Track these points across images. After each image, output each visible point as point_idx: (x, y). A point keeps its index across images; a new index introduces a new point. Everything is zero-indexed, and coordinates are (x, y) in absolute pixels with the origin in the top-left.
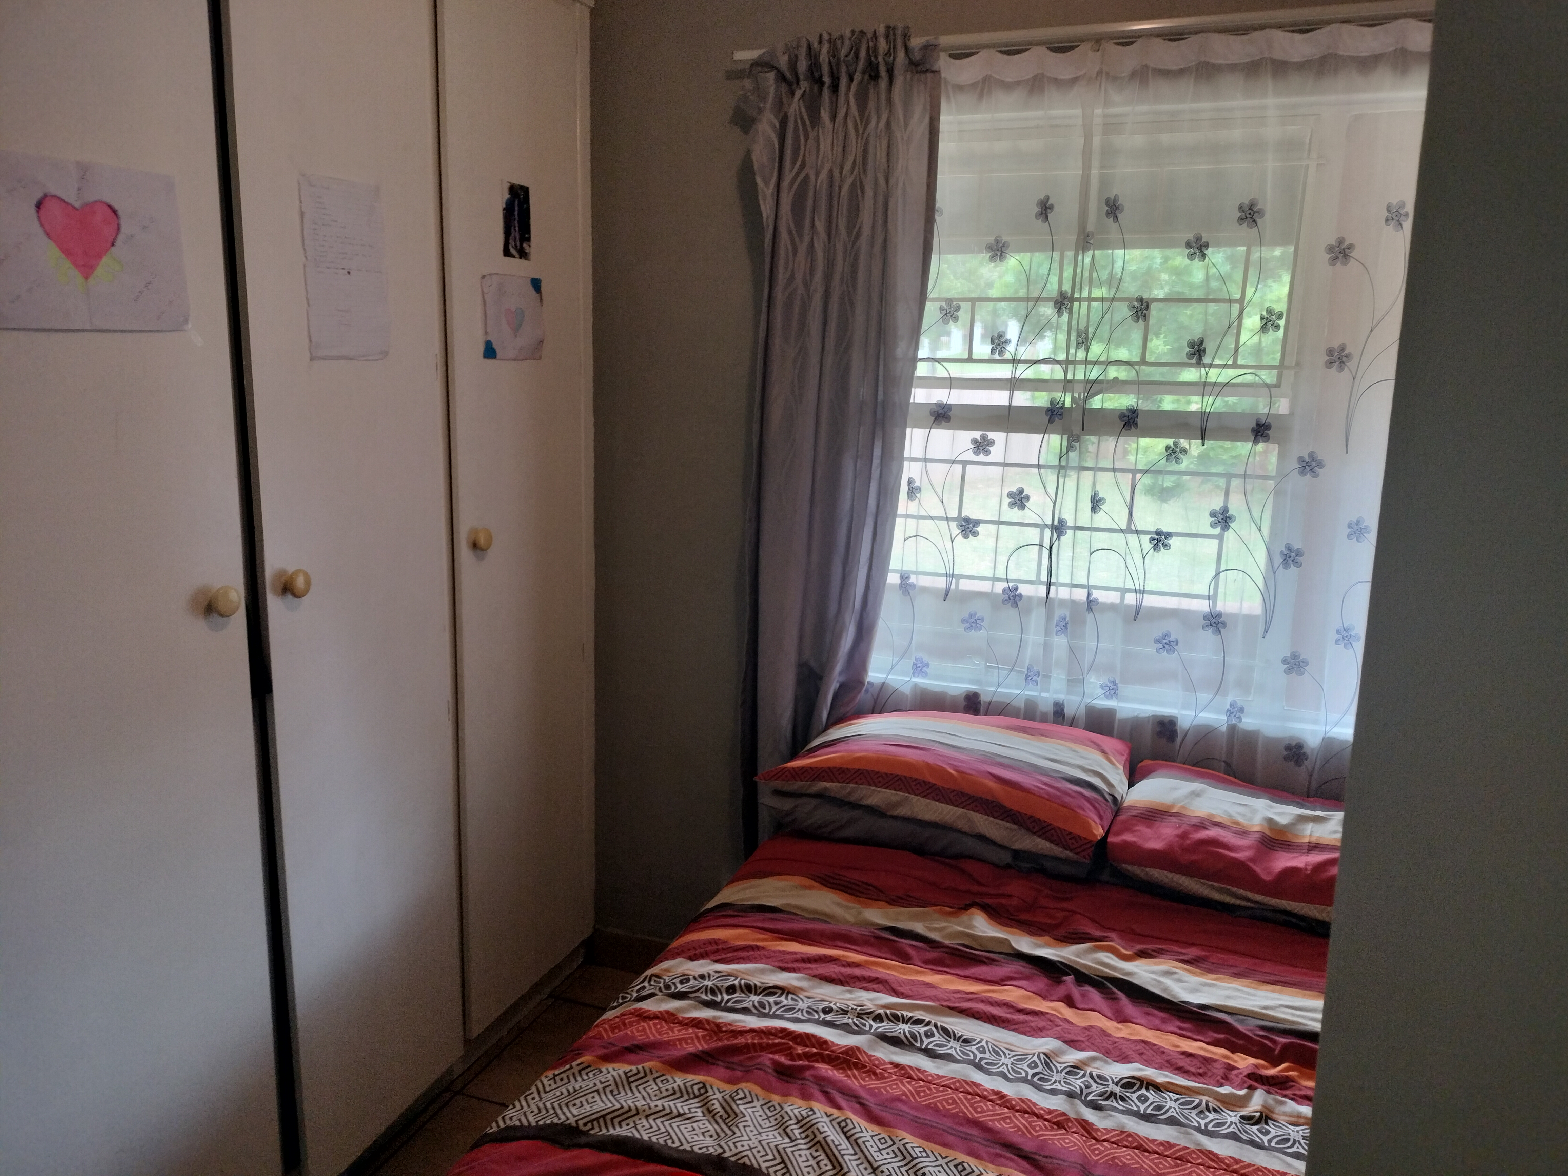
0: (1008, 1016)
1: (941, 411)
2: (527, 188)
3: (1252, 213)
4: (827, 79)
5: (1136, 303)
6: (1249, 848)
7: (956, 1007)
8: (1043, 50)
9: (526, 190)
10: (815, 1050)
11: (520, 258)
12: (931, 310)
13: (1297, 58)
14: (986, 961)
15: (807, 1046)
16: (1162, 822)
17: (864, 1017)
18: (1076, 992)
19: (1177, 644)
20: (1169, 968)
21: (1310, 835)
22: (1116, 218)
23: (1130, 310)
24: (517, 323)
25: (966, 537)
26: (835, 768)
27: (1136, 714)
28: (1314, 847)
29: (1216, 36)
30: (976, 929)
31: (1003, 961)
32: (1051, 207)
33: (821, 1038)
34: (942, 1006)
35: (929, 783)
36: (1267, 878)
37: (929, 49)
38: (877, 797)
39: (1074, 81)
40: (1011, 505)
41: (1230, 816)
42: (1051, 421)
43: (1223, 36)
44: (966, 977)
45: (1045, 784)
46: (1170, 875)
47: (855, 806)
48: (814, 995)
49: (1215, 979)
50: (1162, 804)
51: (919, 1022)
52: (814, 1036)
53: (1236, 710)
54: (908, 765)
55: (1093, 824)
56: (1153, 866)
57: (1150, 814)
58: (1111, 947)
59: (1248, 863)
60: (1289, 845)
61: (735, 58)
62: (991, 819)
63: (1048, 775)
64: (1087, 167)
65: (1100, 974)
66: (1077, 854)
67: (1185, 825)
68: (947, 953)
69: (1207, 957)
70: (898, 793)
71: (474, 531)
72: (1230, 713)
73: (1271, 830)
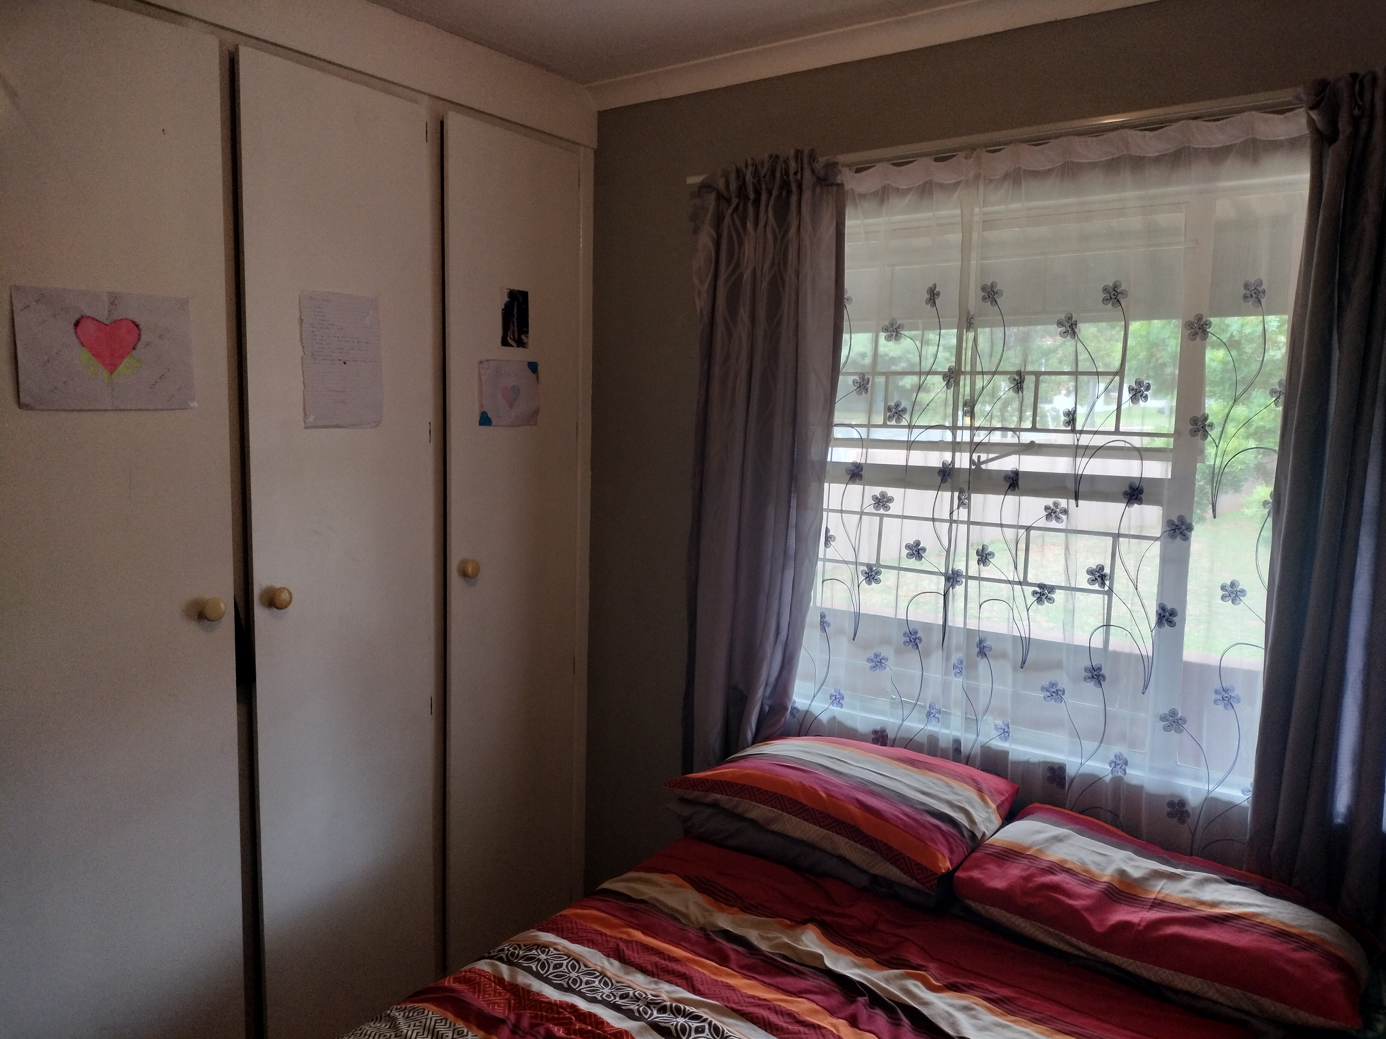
0: (785, 1025)
1: (856, 471)
2: (527, 293)
3: (1116, 294)
4: (752, 196)
5: (1016, 376)
6: (1089, 897)
7: (738, 1010)
8: (929, 161)
9: (525, 295)
10: (590, 1028)
11: (518, 347)
12: (846, 383)
13: (1152, 154)
14: (794, 972)
15: (585, 1023)
16: (1014, 862)
17: (652, 1006)
18: (864, 1013)
19: (1064, 694)
20: (970, 1003)
21: (1159, 892)
22: (994, 302)
23: (1011, 383)
24: (512, 396)
25: (869, 583)
26: (725, 781)
27: (1027, 758)
28: (1159, 904)
29: (1077, 139)
30: (800, 943)
31: (811, 975)
32: (938, 294)
33: (601, 1018)
34: (727, 1006)
35: (801, 803)
36: (1098, 929)
37: (832, 166)
38: (758, 811)
39: (957, 184)
40: (910, 556)
41: (1084, 863)
42: (943, 480)
43: (1082, 139)
44: (769, 985)
45: (906, 815)
46: (1009, 915)
47: (741, 818)
48: (624, 981)
49: (1011, 1021)
50: (1020, 845)
51: (697, 1018)
52: (595, 1016)
53: (1120, 762)
54: (787, 785)
55: (940, 856)
56: (993, 905)
57: (1004, 853)
58: (924, 976)
59: (1083, 912)
60: (1136, 900)
61: (687, 183)
62: (852, 842)
63: (912, 807)
64: (965, 259)
65: (896, 1000)
66: (922, 884)
67: (1033, 868)
68: (761, 960)
69: (1015, 998)
70: (774, 809)
71: (464, 563)
72: (1114, 764)
73: (1121, 882)
